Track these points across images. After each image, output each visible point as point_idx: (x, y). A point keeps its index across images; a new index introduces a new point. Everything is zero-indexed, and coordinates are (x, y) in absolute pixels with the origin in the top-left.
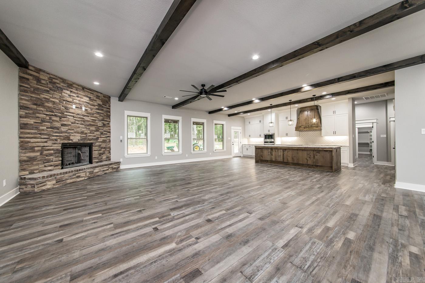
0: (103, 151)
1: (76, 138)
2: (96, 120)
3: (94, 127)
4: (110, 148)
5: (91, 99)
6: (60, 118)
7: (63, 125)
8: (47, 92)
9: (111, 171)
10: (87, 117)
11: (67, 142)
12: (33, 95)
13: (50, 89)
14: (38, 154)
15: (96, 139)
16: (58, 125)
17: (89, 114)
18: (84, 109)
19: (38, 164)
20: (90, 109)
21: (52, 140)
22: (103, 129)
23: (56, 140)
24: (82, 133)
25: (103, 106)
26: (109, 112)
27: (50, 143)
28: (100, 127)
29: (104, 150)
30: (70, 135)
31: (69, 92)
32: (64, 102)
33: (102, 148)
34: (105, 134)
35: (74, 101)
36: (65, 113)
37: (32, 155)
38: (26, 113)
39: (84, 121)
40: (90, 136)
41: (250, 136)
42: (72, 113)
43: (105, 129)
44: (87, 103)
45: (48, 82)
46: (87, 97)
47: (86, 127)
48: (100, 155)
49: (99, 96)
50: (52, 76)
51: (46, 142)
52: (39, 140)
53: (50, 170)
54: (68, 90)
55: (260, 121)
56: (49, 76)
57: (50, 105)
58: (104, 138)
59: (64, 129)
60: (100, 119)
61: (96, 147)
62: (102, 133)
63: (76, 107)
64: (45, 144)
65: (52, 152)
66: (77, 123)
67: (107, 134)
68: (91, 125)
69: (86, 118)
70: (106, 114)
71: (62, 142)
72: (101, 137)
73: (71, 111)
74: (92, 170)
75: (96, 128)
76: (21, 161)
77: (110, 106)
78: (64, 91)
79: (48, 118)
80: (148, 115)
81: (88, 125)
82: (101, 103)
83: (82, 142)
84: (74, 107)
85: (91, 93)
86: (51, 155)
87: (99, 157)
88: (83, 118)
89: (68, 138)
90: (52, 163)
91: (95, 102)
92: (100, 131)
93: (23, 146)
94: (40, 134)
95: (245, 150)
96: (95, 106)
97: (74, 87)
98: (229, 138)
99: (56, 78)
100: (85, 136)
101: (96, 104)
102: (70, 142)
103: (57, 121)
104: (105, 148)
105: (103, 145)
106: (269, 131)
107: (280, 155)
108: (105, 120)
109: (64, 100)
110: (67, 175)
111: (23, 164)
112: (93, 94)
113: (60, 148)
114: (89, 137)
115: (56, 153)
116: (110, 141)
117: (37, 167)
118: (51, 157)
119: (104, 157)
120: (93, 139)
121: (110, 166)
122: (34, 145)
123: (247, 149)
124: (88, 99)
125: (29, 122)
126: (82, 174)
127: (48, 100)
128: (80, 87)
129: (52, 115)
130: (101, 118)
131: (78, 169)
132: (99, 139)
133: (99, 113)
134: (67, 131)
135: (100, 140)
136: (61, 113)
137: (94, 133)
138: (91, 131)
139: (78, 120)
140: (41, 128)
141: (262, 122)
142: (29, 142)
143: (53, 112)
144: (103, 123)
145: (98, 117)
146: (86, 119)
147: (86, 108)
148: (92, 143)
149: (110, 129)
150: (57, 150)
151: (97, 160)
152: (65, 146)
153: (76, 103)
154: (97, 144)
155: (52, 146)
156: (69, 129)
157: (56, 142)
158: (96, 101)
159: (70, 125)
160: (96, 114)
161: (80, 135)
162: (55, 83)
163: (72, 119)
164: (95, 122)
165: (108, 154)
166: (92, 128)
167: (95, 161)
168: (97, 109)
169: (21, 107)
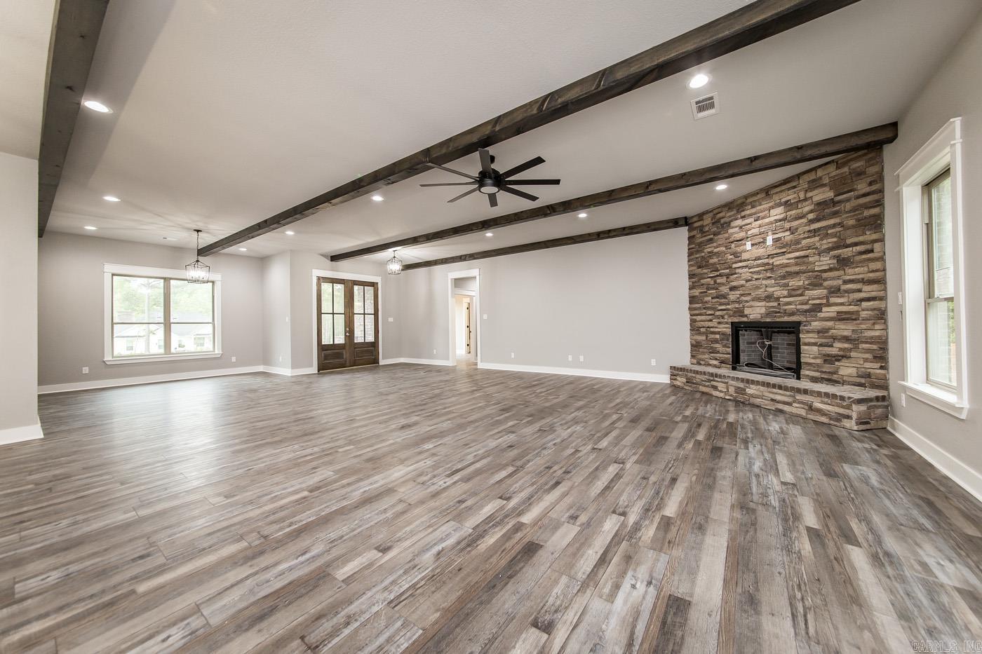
0: (841, 349)
1: (756, 312)
2: (807, 256)
3: (803, 277)
4: (883, 342)
5: (791, 204)
6: (728, 276)
7: (732, 289)
8: (711, 241)
10: (781, 258)
11: (737, 321)
12: (698, 256)
13: (714, 235)
14: (704, 338)
15: (806, 311)
16: (724, 290)
17: (786, 247)
18: (769, 241)
19: (703, 353)
20: (788, 233)
21: (718, 317)
22: (839, 277)
23: (723, 317)
24: (769, 298)
25: (839, 198)
26: (879, 203)
27: (715, 322)
28: (825, 271)
29: (846, 345)
30: (744, 307)
31: (739, 222)
32: (733, 245)
33: (835, 338)
34: (847, 291)
35: (749, 233)
36: (734, 266)
37: (700, 338)
38: (693, 283)
39: (772, 270)
40: (789, 304)
42: (746, 261)
44: (780, 220)
45: (711, 225)
46: (781, 204)
47: (777, 282)
48: (826, 361)
50: (715, 212)
51: (711, 320)
52: (703, 318)
54: (736, 219)
56: (711, 214)
57: (715, 260)
58: (842, 304)
59: (733, 296)
60: (824, 247)
61: (811, 335)
62: (835, 291)
63: (753, 245)
64: (710, 324)
65: (718, 336)
66: (756, 279)
67: (860, 291)
69: (778, 261)
70: (852, 222)
71: (730, 320)
72: (828, 305)
73: (745, 256)
75: (809, 278)
76: (692, 345)
77: (879, 180)
78: (733, 224)
79: (712, 282)
81: (784, 277)
82: (831, 194)
83: (768, 320)
84: (748, 246)
85: (789, 189)
86: (716, 341)
88: (768, 264)
89: (740, 312)
90: (718, 355)
91: (805, 204)
92: (826, 284)
93: (694, 326)
94: (704, 308)
96: (804, 217)
100: (775, 304)
101: (806, 209)
102: (745, 319)
103: (723, 284)
104: (846, 339)
105: (845, 329)
108: (849, 241)
109: (732, 242)
111: (695, 348)
112: (795, 187)
113: (729, 331)
114: (786, 307)
115: (724, 339)
116: (881, 315)
117: (703, 357)
118: (718, 346)
119: (847, 370)
120: (798, 310)
122: (700, 324)
124: (781, 209)
125: (695, 294)
127: (712, 254)
128: (759, 196)
129: (717, 276)
130: (826, 243)
131: (719, 373)
132: (824, 309)
133: (819, 229)
134: (738, 298)
135: (829, 311)
136: (727, 269)
137: (801, 295)
138: (794, 290)
139: (757, 272)
140: (706, 299)
142: (697, 321)
143: (718, 271)
144: (837, 257)
145: (818, 245)
146: (778, 263)
147: (776, 236)
148: (799, 323)
149: (885, 270)
150: (724, 334)
151: (817, 374)
152: (736, 328)
153: (752, 237)
154: (816, 325)
155: (716, 327)
156: (742, 295)
157: (722, 320)
158: (806, 199)
159: (742, 286)
160: (808, 237)
161: (763, 304)
162: (720, 220)
163: (745, 274)
164: (804, 263)
165: (868, 365)
166: (795, 283)
167: (807, 373)
168: (812, 221)
169: (691, 276)
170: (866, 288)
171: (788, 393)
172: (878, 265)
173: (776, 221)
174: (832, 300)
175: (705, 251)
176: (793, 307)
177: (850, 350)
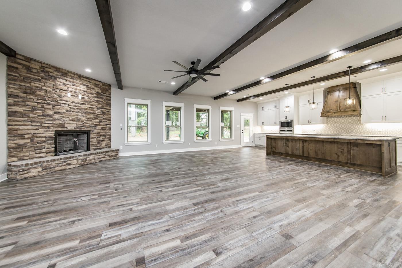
0: (102, 138)
1: (71, 126)
2: (94, 108)
3: (92, 115)
4: (110, 136)
5: (89, 87)
6: (54, 106)
7: (56, 113)
8: (39, 80)
9: (108, 158)
10: (84, 105)
11: (61, 130)
12: (23, 84)
13: (42, 78)
14: (29, 141)
15: (94, 127)
16: (51, 112)
17: (86, 102)
18: (80, 97)
20: (87, 97)
21: (45, 127)
22: (102, 117)
23: (49, 128)
24: (78, 120)
25: (102, 94)
26: (110, 100)
27: (41, 131)
28: (99, 114)
29: (104, 137)
30: (65, 123)
31: (63, 81)
32: (58, 91)
33: (101, 135)
34: (104, 122)
35: (69, 89)
36: (59, 101)
37: (22, 142)
38: (15, 101)
39: (80, 109)
40: (87, 123)
41: (263, 123)
42: (67, 101)
43: (105, 116)
44: (84, 91)
45: (39, 71)
46: (84, 85)
47: (82, 114)
48: (98, 143)
49: (98, 85)
50: (43, 65)
51: (38, 129)
53: (41, 157)
54: (62, 79)
55: (275, 107)
56: (40, 65)
57: (42, 93)
58: (103, 125)
59: (57, 117)
60: (99, 107)
61: (94, 135)
62: (101, 121)
63: (71, 95)
64: (36, 132)
65: (44, 139)
66: (72, 111)
67: (107, 122)
68: (88, 113)
69: (83, 106)
70: (105, 102)
71: (55, 129)
72: (100, 125)
73: (66, 99)
74: (85, 157)
75: (94, 116)
76: (9, 148)
77: (110, 94)
78: (58, 79)
79: (39, 106)
80: (148, 102)
81: (85, 113)
82: (100, 91)
83: (78, 130)
84: (69, 95)
85: (88, 82)
86: (43, 142)
87: (97, 145)
88: (79, 106)
89: (63, 126)
90: (44, 150)
91: (93, 90)
92: (99, 118)
93: (12, 133)
95: (257, 139)
96: (93, 94)
97: (69, 76)
98: (238, 126)
99: (49, 67)
100: (81, 123)
101: (94, 92)
102: (65, 129)
103: (50, 109)
104: (104, 135)
105: (102, 132)
106: (286, 117)
107: (299, 148)
108: (105, 107)
109: (57, 89)
110: (55, 162)
111: (12, 151)
112: (91, 82)
113: (53, 135)
114: (86, 125)
115: (48, 140)
116: (110, 129)
117: (27, 154)
118: (43, 144)
119: (103, 144)
120: (90, 126)
121: (107, 154)
122: (24, 132)
123: (260, 139)
124: (85, 87)
125: (17, 110)
126: (73, 162)
127: (39, 89)
128: (76, 76)
129: (45, 103)
132: (98, 126)
133: (97, 101)
134: (61, 118)
135: (99, 127)
136: (54, 102)
137: (92, 121)
138: (89, 119)
139: (73, 108)
140: (32, 116)
141: (277, 107)
142: (19, 130)
143: (45, 100)
144: (102, 111)
145: (97, 105)
146: (83, 107)
147: (83, 96)
148: (90, 131)
149: (111, 117)
150: (50, 137)
151: (96, 147)
152: (58, 134)
153: (71, 92)
154: (96, 131)
155: (44, 134)
156: (64, 117)
157: (48, 129)
158: (94, 89)
159: (64, 113)
160: (94, 102)
161: (76, 122)
162: (48, 72)
163: (66, 107)
164: (92, 110)
165: (108, 142)
166: (89, 116)
167: (93, 148)
168: (95, 97)
169: (9, 95)
170: (108, 121)
171: (104, 154)
172: (109, 116)
173: (83, 91)
174: (100, 124)
175: (33, 84)
176: (88, 125)
177: (104, 138)
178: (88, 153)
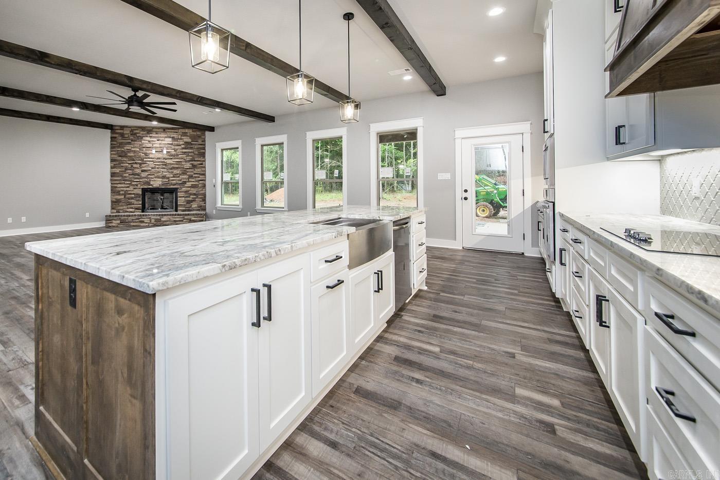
1: (157, 183)
2: (181, 162)
3: (179, 170)
4: (204, 195)
5: (175, 139)
6: (140, 164)
7: (142, 171)
8: (129, 143)
11: (147, 187)
12: (119, 149)
13: (132, 141)
14: (123, 197)
15: (181, 184)
16: (138, 171)
17: (172, 156)
18: (165, 151)
19: (122, 206)
20: (173, 150)
21: (133, 185)
22: (192, 172)
23: (137, 185)
24: (164, 177)
25: (192, 143)
26: (204, 149)
27: (131, 188)
28: (188, 169)
29: (194, 197)
30: (150, 181)
31: (148, 139)
32: (144, 149)
33: (191, 194)
34: (196, 177)
35: (154, 145)
36: (145, 160)
37: (119, 197)
38: (114, 165)
39: (166, 165)
40: (173, 180)
42: (152, 158)
43: (197, 171)
44: (170, 144)
45: (130, 135)
46: (170, 137)
47: (168, 170)
48: (187, 203)
49: (187, 133)
50: (132, 128)
51: (128, 187)
52: (123, 185)
53: (131, 212)
54: (147, 137)
56: (130, 129)
57: (132, 154)
58: (193, 182)
59: (144, 174)
60: (187, 160)
61: (182, 193)
62: (191, 177)
63: (156, 152)
64: (128, 189)
65: (133, 196)
66: (157, 168)
67: (199, 177)
68: (173, 168)
69: (169, 161)
70: (197, 153)
71: (141, 187)
72: (188, 182)
73: (151, 156)
75: (181, 171)
76: (112, 202)
77: (204, 141)
78: (144, 138)
79: (130, 166)
81: (171, 169)
82: (190, 140)
83: (163, 187)
84: (154, 151)
85: (174, 132)
86: (132, 198)
88: (164, 162)
89: (148, 183)
90: (133, 206)
91: (180, 141)
92: (188, 173)
93: (114, 191)
94: (123, 180)
96: (180, 145)
97: (153, 132)
99: (136, 128)
100: (167, 180)
101: (181, 143)
102: (151, 187)
103: (137, 168)
104: (195, 194)
105: (194, 191)
108: (195, 159)
109: (144, 147)
111: (115, 203)
112: (177, 132)
113: (140, 193)
114: (172, 182)
115: (136, 197)
116: (204, 186)
117: (122, 208)
118: (133, 201)
119: (194, 205)
120: (177, 183)
122: (119, 189)
124: (170, 139)
125: (116, 172)
127: (130, 151)
128: (160, 130)
129: (133, 163)
130: (189, 158)
133: (186, 152)
134: (147, 176)
135: (189, 184)
136: (141, 160)
137: (179, 177)
138: (175, 175)
139: (157, 165)
140: (125, 175)
142: (116, 187)
143: (133, 160)
144: (192, 164)
145: (185, 158)
147: (168, 150)
148: (177, 189)
149: (205, 171)
150: (137, 194)
152: (144, 191)
153: (156, 147)
154: (184, 189)
155: (132, 191)
156: (149, 175)
157: (136, 187)
158: (181, 139)
159: (149, 170)
160: (182, 154)
161: (161, 180)
162: (136, 134)
163: (151, 164)
164: (180, 164)
165: (201, 203)
166: (175, 172)
167: (181, 208)
168: (183, 148)
169: (112, 160)
170: (201, 176)
172: (203, 169)
173: (168, 144)
174: (190, 180)
175: (125, 148)
176: (174, 182)
177: (195, 198)
178: (175, 213)
